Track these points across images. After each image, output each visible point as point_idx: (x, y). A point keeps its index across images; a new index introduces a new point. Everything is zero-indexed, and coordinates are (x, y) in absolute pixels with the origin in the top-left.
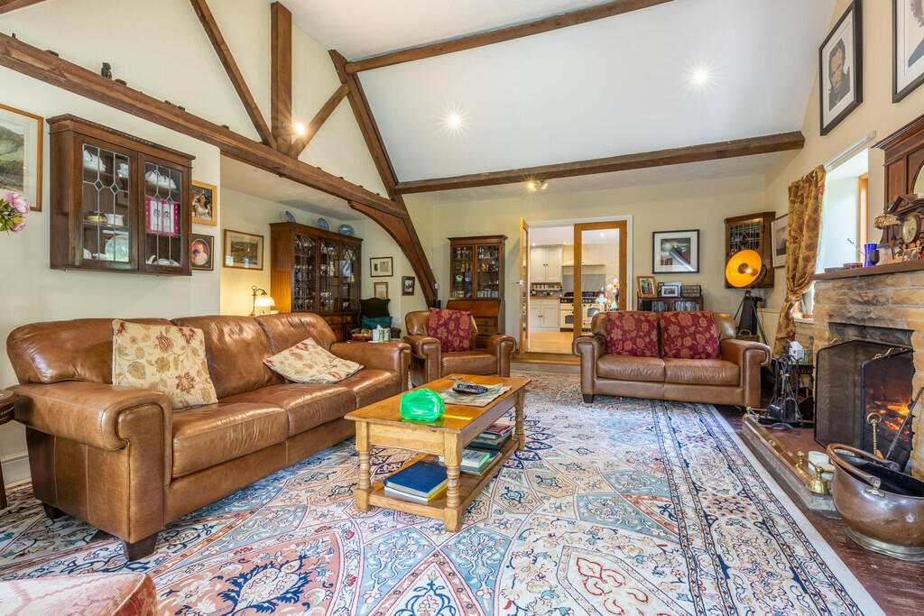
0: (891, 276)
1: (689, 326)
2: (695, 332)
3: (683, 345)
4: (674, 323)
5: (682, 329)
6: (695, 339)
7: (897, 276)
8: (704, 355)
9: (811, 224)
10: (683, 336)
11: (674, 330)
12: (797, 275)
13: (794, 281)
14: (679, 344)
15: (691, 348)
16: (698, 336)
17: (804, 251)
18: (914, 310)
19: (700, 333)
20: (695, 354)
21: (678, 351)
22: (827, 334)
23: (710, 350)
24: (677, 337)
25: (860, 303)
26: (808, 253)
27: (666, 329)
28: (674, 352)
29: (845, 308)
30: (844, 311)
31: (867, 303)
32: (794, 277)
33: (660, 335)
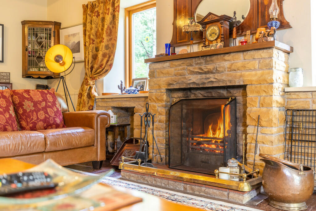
0: (227, 55)
1: (41, 102)
2: (47, 107)
3: (38, 118)
4: (27, 99)
5: (35, 104)
6: (46, 112)
7: (232, 54)
8: (54, 126)
9: (109, 31)
10: (37, 111)
11: (28, 105)
12: (96, 66)
13: (91, 71)
14: (35, 118)
15: (45, 120)
16: (49, 110)
17: (104, 49)
18: (247, 73)
19: (50, 107)
20: (48, 125)
21: (35, 124)
22: (165, 97)
23: (58, 121)
24: (32, 111)
25: (200, 73)
26: (106, 51)
27: (21, 105)
28: (31, 125)
29: (185, 78)
30: (185, 80)
31: (206, 73)
32: (92, 68)
33: (16, 111)
